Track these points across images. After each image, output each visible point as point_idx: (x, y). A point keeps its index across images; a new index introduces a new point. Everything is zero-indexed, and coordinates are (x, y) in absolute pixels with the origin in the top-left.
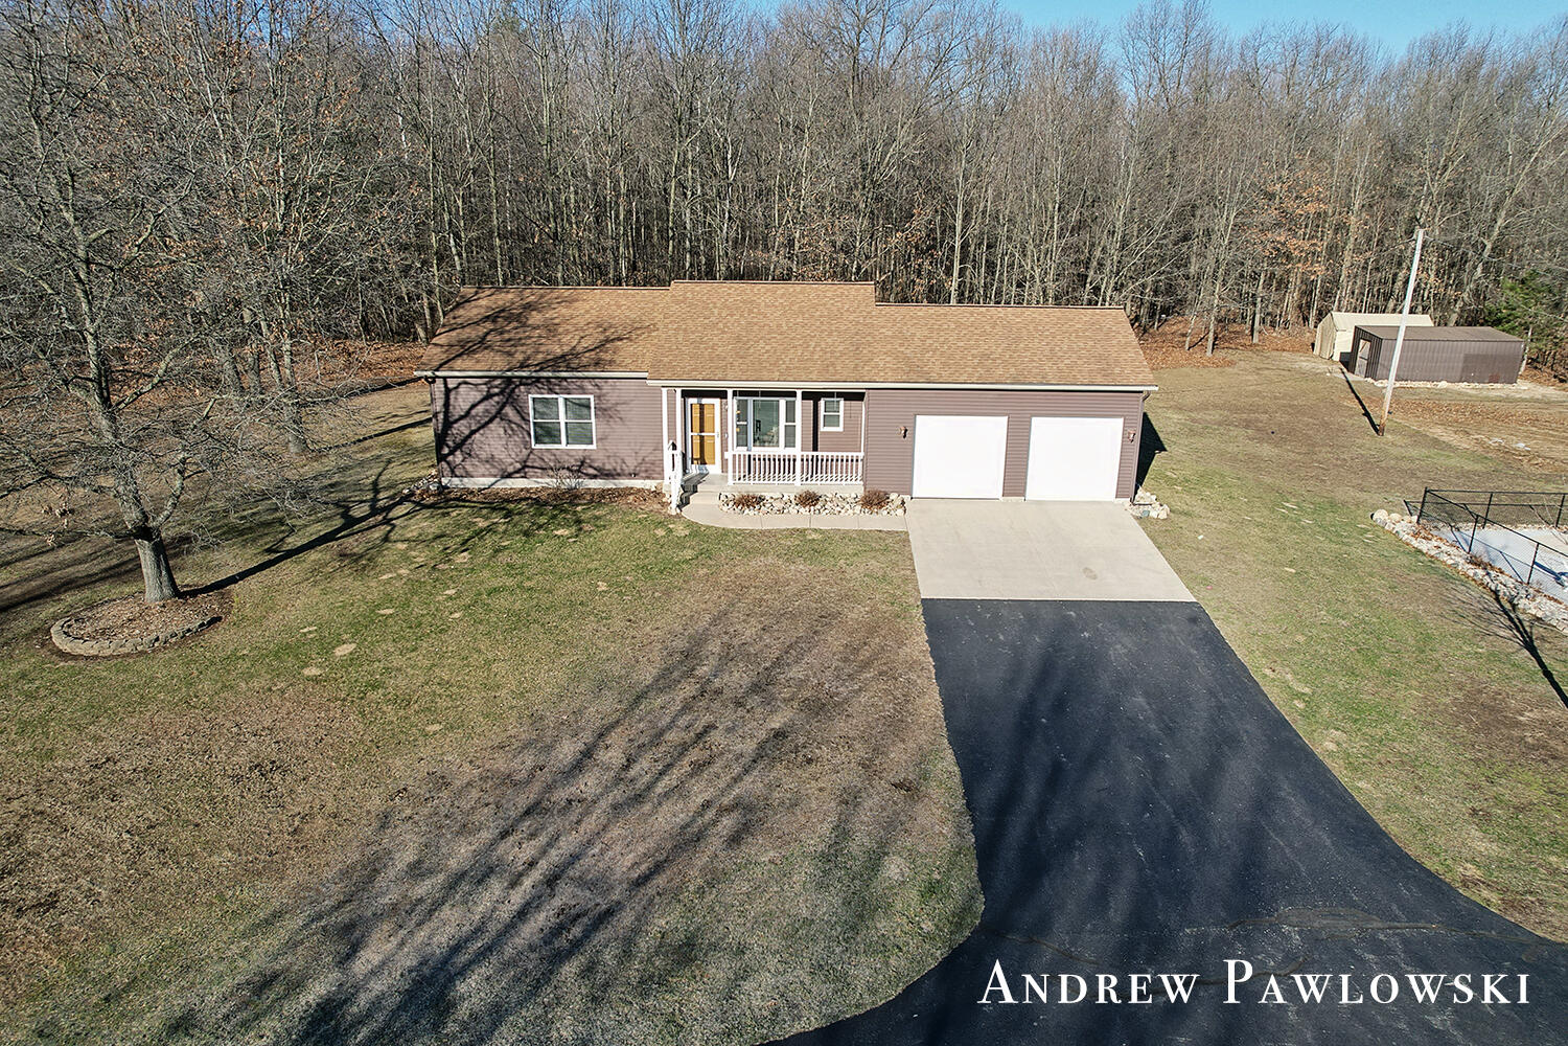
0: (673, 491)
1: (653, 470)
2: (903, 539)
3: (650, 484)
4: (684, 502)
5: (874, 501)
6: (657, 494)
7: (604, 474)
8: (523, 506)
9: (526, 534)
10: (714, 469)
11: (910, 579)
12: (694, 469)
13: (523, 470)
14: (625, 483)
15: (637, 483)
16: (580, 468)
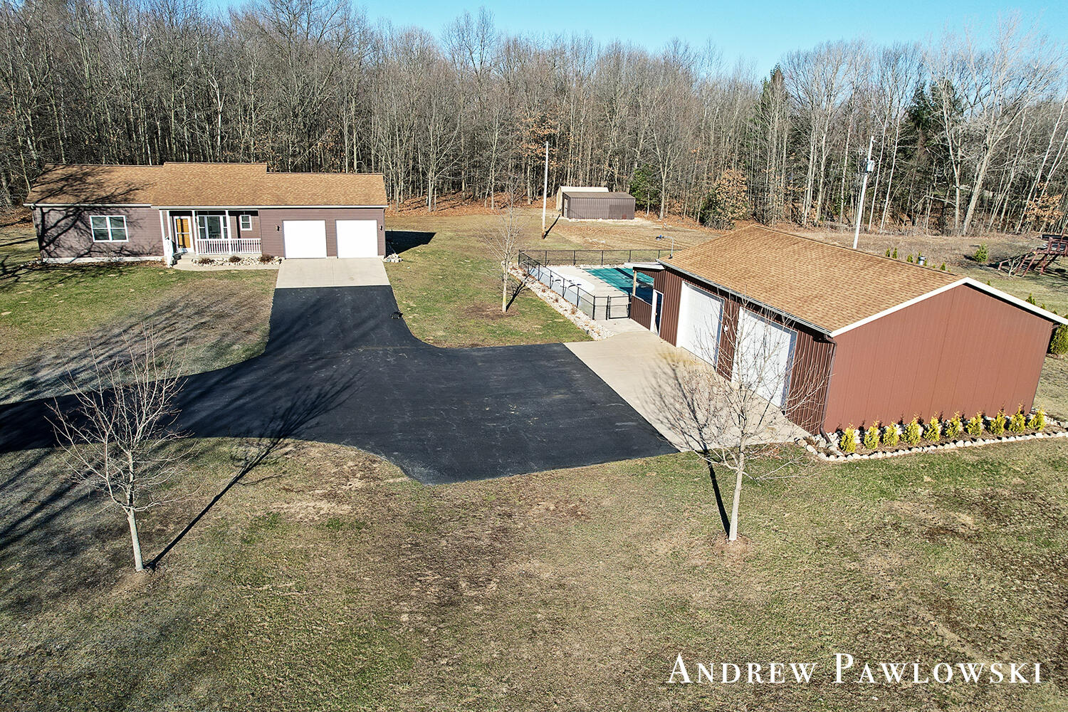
0: (169, 260)
1: (158, 251)
2: (276, 272)
3: (158, 258)
4: (174, 263)
5: (266, 259)
6: (161, 261)
7: (133, 254)
8: (90, 268)
9: (93, 277)
10: (189, 249)
11: (274, 284)
12: (179, 249)
13: (89, 253)
14: (145, 258)
15: (152, 258)
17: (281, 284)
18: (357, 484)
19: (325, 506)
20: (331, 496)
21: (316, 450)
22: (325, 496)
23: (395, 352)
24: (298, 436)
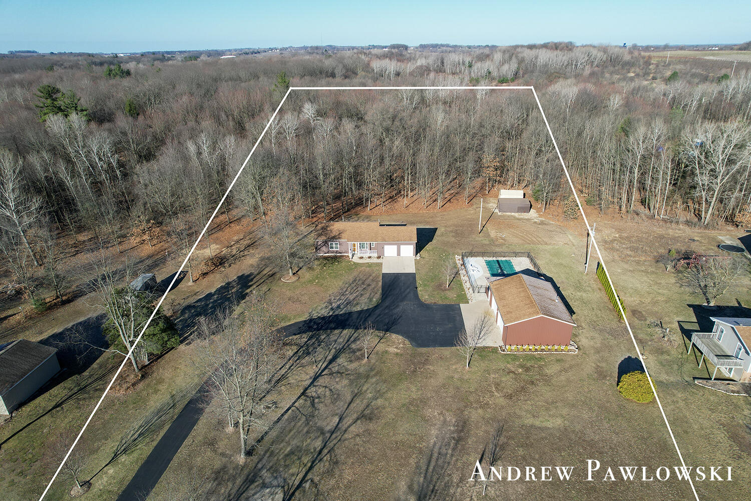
0: (351, 257)
1: (347, 252)
2: (382, 264)
3: (347, 254)
4: (352, 258)
5: (379, 257)
6: (348, 256)
7: (340, 253)
8: (329, 259)
9: (332, 264)
10: (356, 252)
11: (381, 270)
12: (353, 252)
13: (328, 253)
14: (343, 254)
15: (345, 254)
16: (337, 252)
17: (385, 271)
18: (401, 346)
19: (396, 350)
20: (397, 348)
21: (394, 336)
22: (395, 348)
23: (414, 305)
24: (390, 332)
